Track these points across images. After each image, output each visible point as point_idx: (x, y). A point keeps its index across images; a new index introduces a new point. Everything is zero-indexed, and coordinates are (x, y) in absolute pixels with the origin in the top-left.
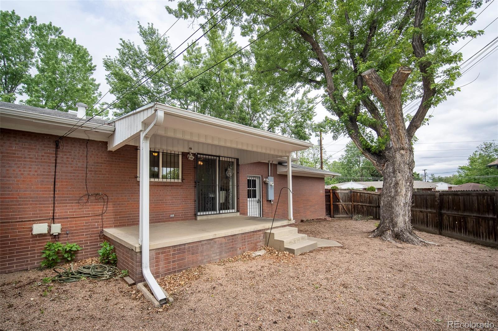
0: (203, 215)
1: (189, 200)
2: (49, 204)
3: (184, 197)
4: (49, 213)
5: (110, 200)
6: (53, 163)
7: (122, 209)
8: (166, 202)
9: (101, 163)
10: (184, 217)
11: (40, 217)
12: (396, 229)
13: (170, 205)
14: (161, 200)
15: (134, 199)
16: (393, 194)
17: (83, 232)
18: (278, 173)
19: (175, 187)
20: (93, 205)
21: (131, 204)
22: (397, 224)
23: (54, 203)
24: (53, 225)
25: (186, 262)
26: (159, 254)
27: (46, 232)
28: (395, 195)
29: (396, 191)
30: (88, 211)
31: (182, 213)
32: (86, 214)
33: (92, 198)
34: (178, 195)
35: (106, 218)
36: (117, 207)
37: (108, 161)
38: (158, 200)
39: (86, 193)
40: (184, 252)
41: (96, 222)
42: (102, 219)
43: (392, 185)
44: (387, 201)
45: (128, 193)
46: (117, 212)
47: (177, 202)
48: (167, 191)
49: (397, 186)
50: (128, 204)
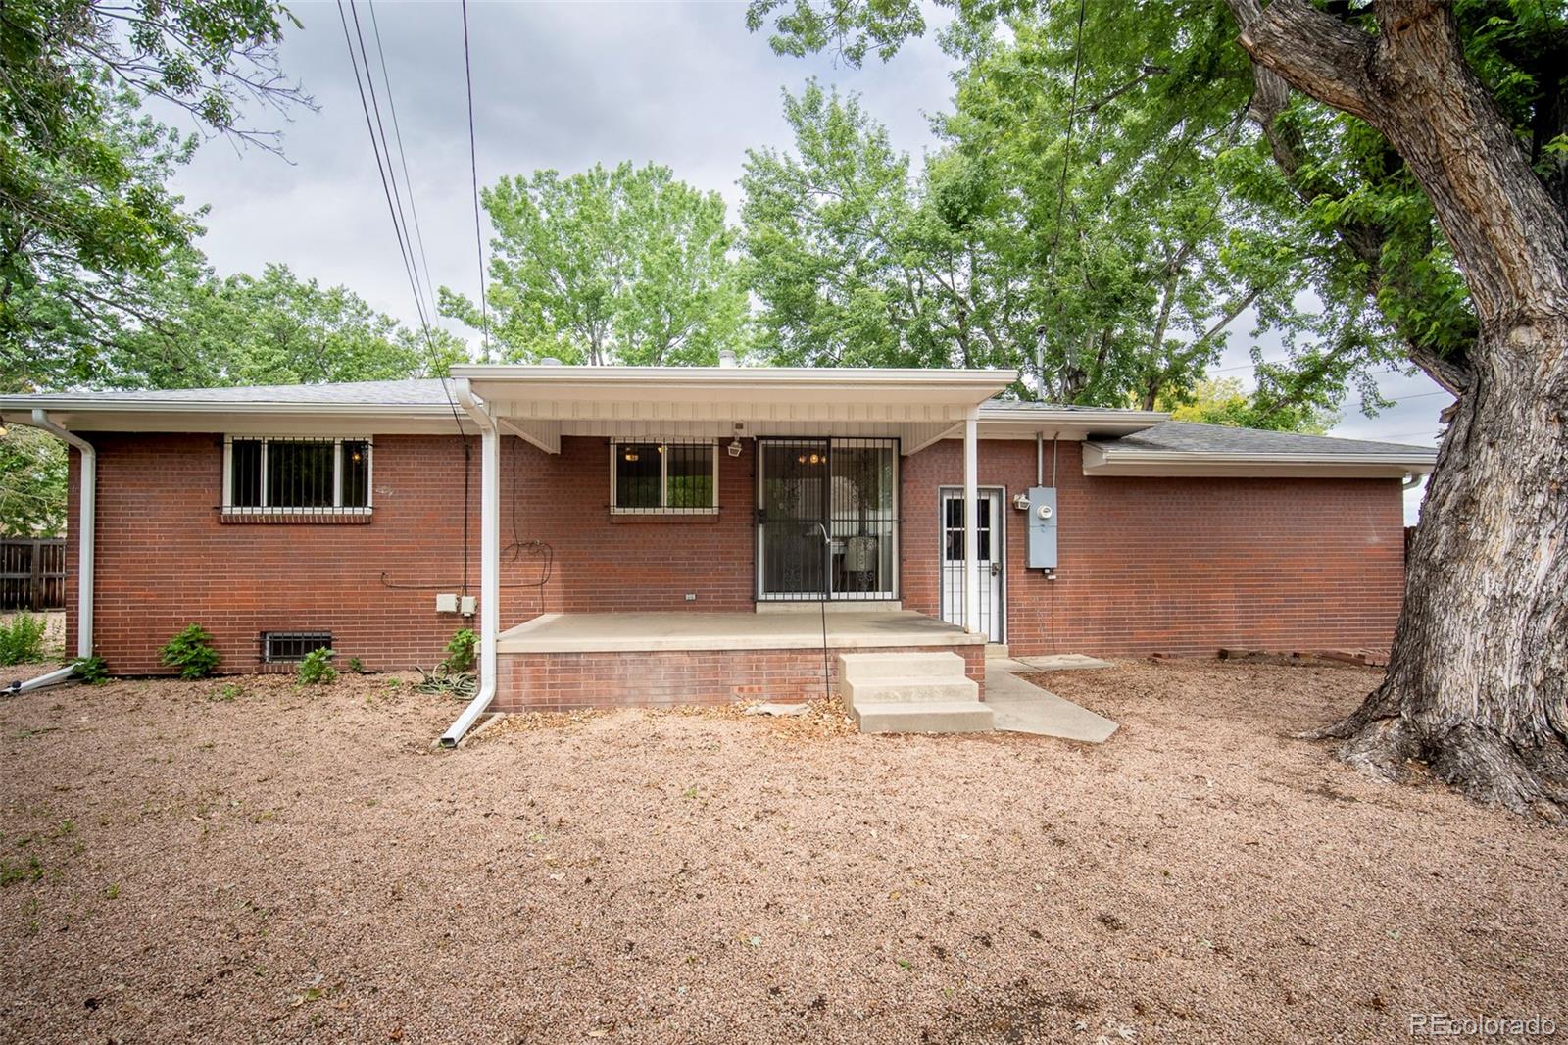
0: (775, 601)
1: (736, 559)
2: (458, 560)
3: (722, 553)
4: (459, 577)
5: (555, 556)
6: (462, 486)
7: (578, 576)
8: (677, 564)
9: (540, 480)
10: (723, 602)
11: (448, 582)
12: (1429, 720)
13: (686, 570)
14: (663, 559)
15: (602, 553)
16: (1438, 554)
17: (510, 616)
18: (1085, 473)
19: (697, 527)
20: (526, 565)
21: (598, 565)
22: (1435, 695)
23: (466, 559)
24: (464, 598)
25: (582, 694)
26: (520, 664)
27: (454, 609)
28: (1447, 558)
29: (1460, 539)
30: (518, 576)
31: (718, 591)
32: (514, 582)
33: (525, 551)
34: (705, 547)
35: (550, 593)
36: (569, 570)
37: (551, 475)
38: (655, 559)
39: (513, 540)
40: (578, 671)
41: (531, 599)
42: (542, 593)
43: (1443, 509)
44: (1413, 583)
45: (590, 542)
46: (569, 581)
47: (702, 564)
48: (679, 536)
49: (1467, 512)
50: (590, 565)
